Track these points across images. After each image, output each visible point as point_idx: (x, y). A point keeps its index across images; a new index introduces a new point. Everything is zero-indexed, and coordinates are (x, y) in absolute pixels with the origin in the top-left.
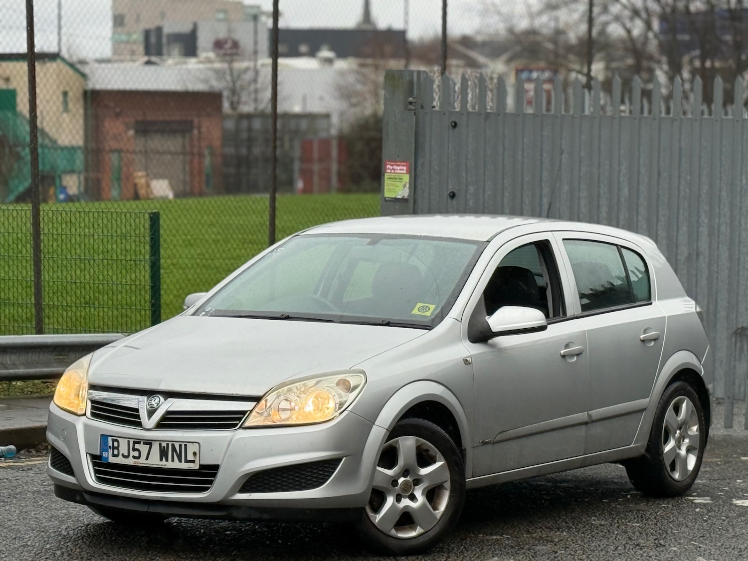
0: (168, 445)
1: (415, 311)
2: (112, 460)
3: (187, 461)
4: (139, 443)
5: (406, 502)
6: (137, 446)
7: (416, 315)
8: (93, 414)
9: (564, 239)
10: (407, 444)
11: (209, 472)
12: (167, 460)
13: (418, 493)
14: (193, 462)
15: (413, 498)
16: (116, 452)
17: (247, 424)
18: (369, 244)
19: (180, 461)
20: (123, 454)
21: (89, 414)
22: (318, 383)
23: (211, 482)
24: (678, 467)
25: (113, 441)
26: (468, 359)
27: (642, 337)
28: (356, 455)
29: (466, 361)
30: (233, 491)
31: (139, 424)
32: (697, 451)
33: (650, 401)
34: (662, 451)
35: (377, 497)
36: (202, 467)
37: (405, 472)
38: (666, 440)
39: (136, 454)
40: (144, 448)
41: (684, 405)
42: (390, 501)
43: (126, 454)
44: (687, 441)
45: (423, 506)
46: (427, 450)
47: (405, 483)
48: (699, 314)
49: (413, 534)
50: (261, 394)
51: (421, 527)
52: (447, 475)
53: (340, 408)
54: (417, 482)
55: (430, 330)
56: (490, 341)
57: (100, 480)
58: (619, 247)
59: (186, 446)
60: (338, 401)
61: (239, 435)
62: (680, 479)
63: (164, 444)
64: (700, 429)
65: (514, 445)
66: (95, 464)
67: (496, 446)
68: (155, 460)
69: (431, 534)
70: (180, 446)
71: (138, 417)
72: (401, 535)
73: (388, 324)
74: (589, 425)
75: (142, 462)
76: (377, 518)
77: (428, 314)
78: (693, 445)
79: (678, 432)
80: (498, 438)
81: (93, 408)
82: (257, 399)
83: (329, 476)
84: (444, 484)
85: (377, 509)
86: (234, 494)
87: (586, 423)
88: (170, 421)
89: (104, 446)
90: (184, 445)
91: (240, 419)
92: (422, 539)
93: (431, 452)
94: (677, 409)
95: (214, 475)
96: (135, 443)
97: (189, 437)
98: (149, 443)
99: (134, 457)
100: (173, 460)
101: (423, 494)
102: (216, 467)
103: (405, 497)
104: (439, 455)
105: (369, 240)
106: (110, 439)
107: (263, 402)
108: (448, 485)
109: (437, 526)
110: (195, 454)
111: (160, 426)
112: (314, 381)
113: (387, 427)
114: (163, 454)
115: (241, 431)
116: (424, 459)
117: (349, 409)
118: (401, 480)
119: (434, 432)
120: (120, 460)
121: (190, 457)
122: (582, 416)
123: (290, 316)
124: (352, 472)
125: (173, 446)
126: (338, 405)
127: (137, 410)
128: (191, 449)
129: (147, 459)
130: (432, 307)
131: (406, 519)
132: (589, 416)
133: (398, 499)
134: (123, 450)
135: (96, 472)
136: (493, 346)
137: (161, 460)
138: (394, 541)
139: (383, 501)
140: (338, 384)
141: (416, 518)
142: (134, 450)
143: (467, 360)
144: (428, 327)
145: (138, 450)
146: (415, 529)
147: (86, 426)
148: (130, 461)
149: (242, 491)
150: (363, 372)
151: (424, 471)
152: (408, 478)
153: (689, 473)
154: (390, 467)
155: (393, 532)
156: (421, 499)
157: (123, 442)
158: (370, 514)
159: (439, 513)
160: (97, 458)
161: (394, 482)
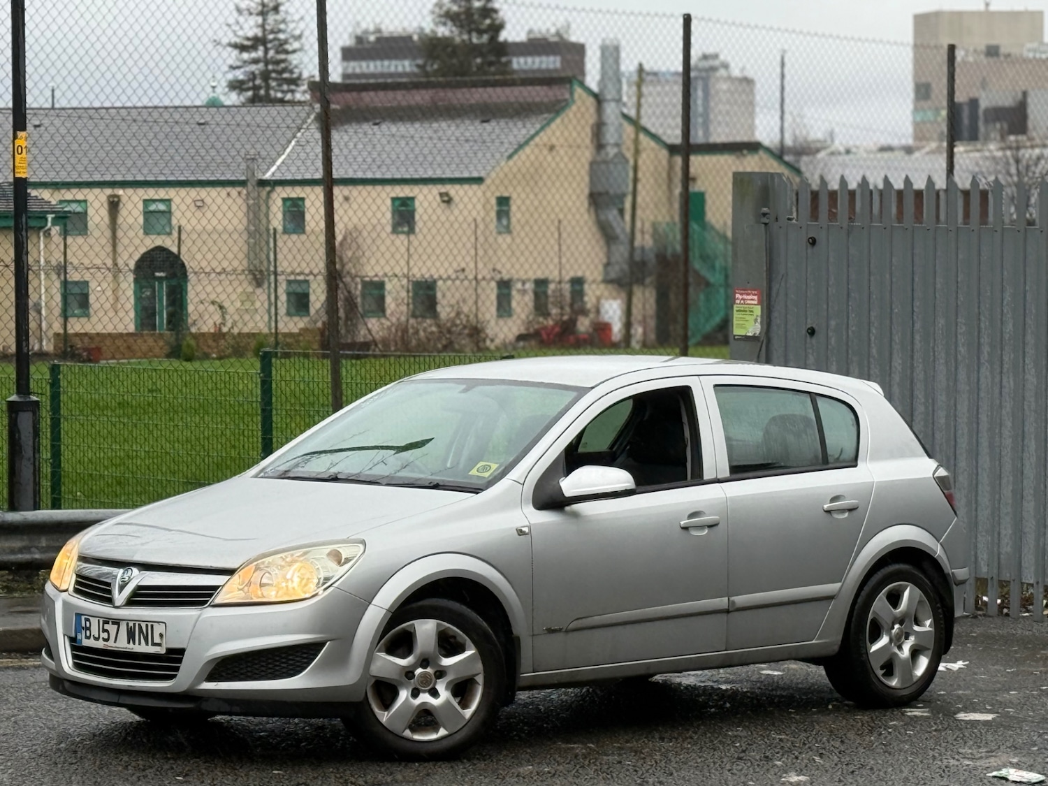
0: (134, 625)
1: (474, 472)
2: (86, 643)
3: (154, 644)
4: (108, 623)
5: (425, 698)
6: (106, 627)
7: (472, 476)
8: (77, 591)
9: (716, 386)
10: (426, 630)
11: (176, 655)
12: (134, 643)
13: (441, 687)
14: (159, 645)
15: (434, 693)
16: (88, 634)
17: (218, 600)
18: (465, 391)
19: (147, 644)
20: (94, 636)
21: (71, 589)
22: (305, 554)
23: (177, 669)
24: (897, 671)
25: (87, 620)
26: (524, 529)
27: (825, 506)
28: (346, 637)
29: (520, 532)
30: (199, 680)
31: (109, 601)
32: (930, 652)
33: (844, 586)
34: (867, 653)
35: (386, 691)
36: (170, 651)
37: (424, 662)
38: (875, 637)
39: (105, 635)
40: (112, 628)
41: (906, 594)
42: (404, 695)
43: (97, 636)
44: (912, 638)
45: (448, 703)
46: (454, 637)
47: (424, 675)
48: (941, 481)
49: (433, 736)
50: (235, 566)
51: (445, 728)
52: (479, 666)
53: (324, 584)
54: (440, 674)
55: (477, 493)
56: (567, 508)
57: (78, 666)
58: (813, 396)
59: (152, 626)
60: (322, 576)
61: (208, 613)
62: (899, 686)
63: (131, 624)
64: (936, 623)
65: (598, 633)
66: (73, 648)
67: (570, 635)
68: (122, 644)
69: (458, 737)
70: (147, 626)
71: (109, 592)
72: (417, 737)
73: (436, 486)
74: (730, 615)
75: (111, 645)
76: (384, 717)
77: (486, 475)
78: (922, 644)
79: (897, 626)
80: (572, 626)
81: (77, 583)
82: (230, 572)
83: (309, 664)
84: (476, 678)
85: (386, 706)
86: (200, 683)
87: (727, 611)
88: (142, 597)
89: (79, 628)
90: (152, 624)
91: (210, 596)
92: (445, 743)
93: (459, 639)
94: (894, 599)
95: (180, 661)
96: (104, 622)
97: (155, 616)
98: (117, 622)
99: (105, 640)
100: (140, 644)
101: (447, 688)
102: (182, 651)
103: (424, 692)
104: (469, 642)
105: (464, 387)
106: (83, 618)
107: (236, 576)
108: (480, 679)
109: (466, 729)
110: (161, 635)
111: (131, 602)
112: (299, 552)
113: (387, 607)
114: (131, 635)
115: (210, 609)
116: (448, 645)
117: (335, 585)
118: (419, 671)
119: (461, 615)
120: (92, 643)
121: (157, 640)
122: (722, 602)
123: (339, 476)
124: (341, 658)
125: (140, 626)
126: (321, 581)
127: (109, 584)
128: (158, 629)
129: (115, 641)
130: (494, 466)
131: (425, 718)
132: (731, 603)
133: (415, 694)
134: (95, 632)
135: (74, 657)
136: (575, 515)
137: (129, 643)
138: (409, 745)
139: (395, 695)
140: (329, 554)
141: (440, 717)
142: (105, 631)
143: (521, 531)
144: (476, 491)
145: (107, 631)
146: (437, 731)
147: (66, 604)
148: (100, 644)
149: (211, 678)
150: (364, 543)
151: (447, 662)
152: (429, 670)
153: (915, 680)
154: (404, 657)
155: (408, 733)
156: (444, 694)
157: (94, 621)
158: (376, 710)
159: (468, 713)
160: (73, 640)
161: (409, 673)
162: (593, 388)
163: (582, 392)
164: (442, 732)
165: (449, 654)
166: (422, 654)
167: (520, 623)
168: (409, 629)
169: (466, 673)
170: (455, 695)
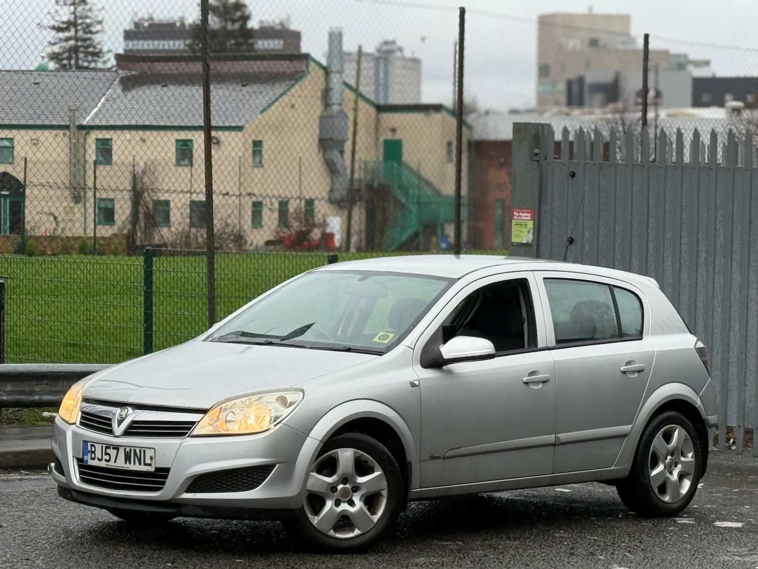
0: (131, 450)
1: (376, 340)
2: (91, 463)
3: (145, 464)
4: (109, 448)
5: (344, 506)
6: (108, 451)
7: (375, 343)
8: (82, 424)
9: (545, 278)
10: (346, 456)
11: (162, 474)
12: (130, 463)
13: (356, 498)
14: (150, 465)
15: (352, 503)
16: (93, 456)
17: (195, 433)
18: (360, 280)
19: (140, 464)
20: (98, 458)
21: (78, 423)
22: (260, 398)
23: (164, 483)
24: (669, 490)
25: (92, 446)
26: (415, 382)
27: (622, 369)
28: (290, 461)
29: (413, 385)
30: (180, 492)
31: (110, 432)
32: (691, 477)
33: (634, 427)
34: (649, 476)
35: (316, 501)
36: (158, 469)
37: (344, 480)
38: (654, 465)
39: (107, 457)
40: (113, 452)
41: (676, 434)
42: (329, 504)
43: (100, 458)
44: (679, 466)
45: (361, 510)
46: (366, 462)
47: (344, 489)
48: (700, 351)
49: (351, 535)
50: (208, 407)
51: (359, 529)
52: (384, 484)
53: (275, 421)
54: (356, 489)
55: (381, 355)
56: (444, 367)
57: (83, 480)
58: (611, 287)
59: (144, 451)
60: (273, 415)
61: (188, 441)
62: (670, 501)
63: (128, 449)
64: (696, 456)
65: (467, 460)
66: (80, 466)
67: (446, 461)
68: (121, 464)
69: (367, 536)
70: (140, 451)
71: (110, 425)
72: (339, 535)
73: (349, 350)
74: (557, 447)
75: (112, 464)
76: (315, 520)
77: (386, 342)
78: (687, 471)
79: (669, 457)
80: (448, 454)
81: (82, 418)
82: (204, 411)
83: (263, 480)
84: (382, 492)
85: (316, 512)
86: (181, 494)
87: (554, 445)
88: (135, 429)
89: (85, 452)
90: (144, 449)
91: (189, 429)
92: (358, 541)
93: (369, 463)
94: (668, 437)
95: (166, 477)
96: (107, 448)
97: (148, 443)
98: (117, 448)
99: (106, 461)
100: (134, 464)
101: (360, 500)
102: (167, 470)
103: (344, 502)
104: (377, 466)
105: (360, 276)
106: (89, 444)
107: (209, 413)
108: (385, 493)
109: (373, 532)
110: (151, 458)
111: (127, 433)
112: (255, 398)
113: (320, 439)
114: (127, 458)
115: (189, 438)
116: (362, 468)
117: (283, 422)
118: (340, 487)
119: (372, 446)
120: (95, 463)
121: (148, 461)
122: (550, 438)
123: (273, 341)
124: (286, 476)
125: (135, 451)
126: (273, 419)
127: (110, 420)
128: (149, 453)
129: (115, 462)
130: (391, 336)
131: (345, 521)
132: (557, 438)
133: (337, 504)
134: (98, 454)
135: (81, 473)
136: (450, 372)
137: (126, 463)
138: (333, 541)
139: (323, 504)
140: (277, 400)
141: (355, 521)
142: (107, 454)
143: (413, 383)
144: (380, 353)
145: (108, 454)
146: (353, 531)
147: (75, 434)
148: (103, 464)
149: (188, 491)
150: (303, 391)
151: (361, 480)
152: (347, 486)
153: (681, 496)
154: (330, 476)
155: (332, 533)
156: (359, 504)
157: (98, 447)
158: (310, 516)
159: (376, 518)
160: (80, 461)
161: (333, 488)
162: (459, 279)
163: (452, 282)
164: (357, 532)
165: (362, 474)
166: (343, 474)
167: (412, 453)
168: (333, 455)
169: (374, 489)
170: (366, 504)
